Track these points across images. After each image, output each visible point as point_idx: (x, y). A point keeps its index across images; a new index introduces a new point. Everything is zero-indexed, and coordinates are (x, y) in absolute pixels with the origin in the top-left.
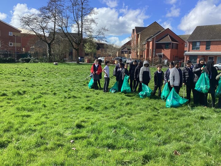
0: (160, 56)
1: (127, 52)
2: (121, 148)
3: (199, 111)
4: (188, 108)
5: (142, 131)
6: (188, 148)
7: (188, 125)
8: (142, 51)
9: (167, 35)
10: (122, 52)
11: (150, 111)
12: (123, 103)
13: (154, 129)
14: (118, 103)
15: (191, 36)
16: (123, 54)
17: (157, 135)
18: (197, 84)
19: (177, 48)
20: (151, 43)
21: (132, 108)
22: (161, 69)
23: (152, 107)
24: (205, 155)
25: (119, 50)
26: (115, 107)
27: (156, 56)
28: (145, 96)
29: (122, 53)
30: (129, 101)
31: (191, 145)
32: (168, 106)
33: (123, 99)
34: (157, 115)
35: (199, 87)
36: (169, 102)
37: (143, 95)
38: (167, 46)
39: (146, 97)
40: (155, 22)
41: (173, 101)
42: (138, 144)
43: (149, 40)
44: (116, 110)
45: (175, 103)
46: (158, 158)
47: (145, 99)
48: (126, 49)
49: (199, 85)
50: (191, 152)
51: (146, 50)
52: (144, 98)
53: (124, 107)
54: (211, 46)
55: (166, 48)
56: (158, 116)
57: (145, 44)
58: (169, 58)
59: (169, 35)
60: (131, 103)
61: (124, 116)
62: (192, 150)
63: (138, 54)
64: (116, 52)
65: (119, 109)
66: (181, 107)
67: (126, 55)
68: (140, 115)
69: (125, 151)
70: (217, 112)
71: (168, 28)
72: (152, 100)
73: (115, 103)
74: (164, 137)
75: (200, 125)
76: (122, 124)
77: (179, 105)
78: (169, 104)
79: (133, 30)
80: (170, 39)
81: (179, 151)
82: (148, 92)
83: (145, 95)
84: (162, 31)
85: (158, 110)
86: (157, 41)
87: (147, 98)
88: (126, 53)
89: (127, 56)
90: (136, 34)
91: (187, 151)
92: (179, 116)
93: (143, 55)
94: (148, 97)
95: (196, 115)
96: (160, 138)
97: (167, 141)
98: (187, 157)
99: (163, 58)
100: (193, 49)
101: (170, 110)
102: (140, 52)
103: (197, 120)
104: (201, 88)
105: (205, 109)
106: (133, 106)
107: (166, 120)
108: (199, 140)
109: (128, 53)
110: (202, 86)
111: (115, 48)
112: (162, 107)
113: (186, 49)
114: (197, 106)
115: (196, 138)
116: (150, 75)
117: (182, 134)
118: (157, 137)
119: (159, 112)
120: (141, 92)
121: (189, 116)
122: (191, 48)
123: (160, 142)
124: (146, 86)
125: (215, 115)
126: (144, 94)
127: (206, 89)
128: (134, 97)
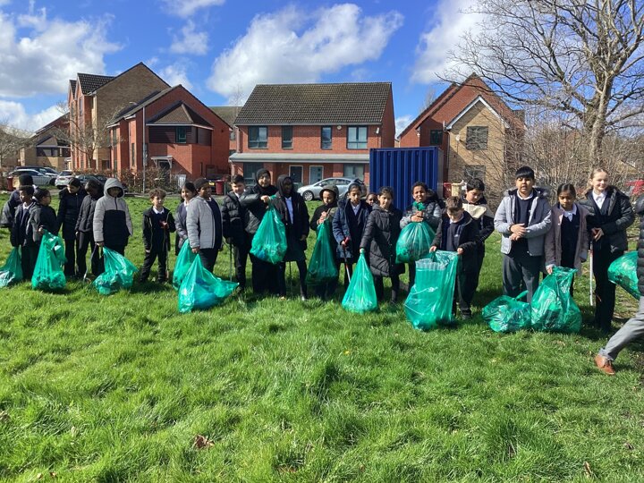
0: (165, 165)
1: (56, 151)
2: (24, 468)
3: (266, 311)
4: (239, 307)
5: (101, 396)
6: (234, 421)
7: (237, 355)
8: (107, 148)
9: (179, 105)
10: (40, 152)
11: (129, 330)
12: (39, 319)
13: (139, 386)
14: (19, 321)
15: (244, 111)
16: (41, 159)
17: (145, 401)
18: (255, 239)
19: (209, 142)
20: (133, 125)
21: (71, 330)
22: (162, 203)
23: (135, 319)
24: (275, 430)
25: (27, 143)
26: (8, 336)
27: (150, 163)
28: (114, 288)
29: (38, 155)
30: (58, 309)
31: (242, 411)
32: (185, 307)
33: (38, 306)
34: (151, 341)
35: (261, 249)
36: (186, 295)
37: (108, 283)
38: (180, 135)
39: (118, 289)
40: (141, 64)
41: (198, 293)
42: (83, 442)
43: (128, 117)
44: (11, 345)
45: (204, 296)
46: (147, 473)
47: (117, 295)
48: (52, 143)
49: (262, 242)
50: (241, 430)
51: (119, 146)
52: (113, 293)
53: (41, 330)
54: (294, 139)
55: (179, 142)
56: (154, 341)
57: (114, 128)
58: (190, 171)
59: (185, 105)
60: (67, 314)
61: (41, 359)
62: (244, 423)
63: (94, 158)
64: (18, 152)
65: (22, 338)
66: (222, 306)
67: (54, 161)
68: (96, 348)
69: (39, 475)
70: (310, 308)
71: (180, 86)
72: (139, 295)
73: (9, 322)
74: (167, 403)
75: (267, 348)
76: (32, 388)
77: (215, 302)
78: (188, 302)
79: (73, 83)
80: (188, 116)
81: (208, 434)
82: (125, 273)
83: (114, 284)
84: (163, 92)
85: (156, 324)
86: (150, 119)
87: (122, 292)
88: (52, 155)
89: (59, 165)
90: (81, 95)
91: (230, 430)
92: (214, 332)
93: (109, 162)
94: (125, 288)
95: (257, 324)
96: (157, 406)
97: (176, 413)
98: (231, 448)
99: (172, 170)
100: (250, 146)
101: (188, 319)
102: (99, 153)
103: (261, 337)
104: (266, 251)
105: (282, 303)
106: (74, 322)
107: (177, 351)
108: (263, 392)
109: (59, 156)
110: (267, 246)
111: (11, 139)
112: (166, 313)
113: (234, 145)
114: (261, 299)
115: (255, 388)
116: (128, 223)
117: (219, 385)
118: (147, 407)
119: (159, 328)
120: (100, 277)
121: (240, 328)
122: (246, 143)
123: (156, 419)
124: (118, 256)
125: (305, 317)
126: (113, 280)
127: (278, 253)
128: (77, 294)
